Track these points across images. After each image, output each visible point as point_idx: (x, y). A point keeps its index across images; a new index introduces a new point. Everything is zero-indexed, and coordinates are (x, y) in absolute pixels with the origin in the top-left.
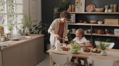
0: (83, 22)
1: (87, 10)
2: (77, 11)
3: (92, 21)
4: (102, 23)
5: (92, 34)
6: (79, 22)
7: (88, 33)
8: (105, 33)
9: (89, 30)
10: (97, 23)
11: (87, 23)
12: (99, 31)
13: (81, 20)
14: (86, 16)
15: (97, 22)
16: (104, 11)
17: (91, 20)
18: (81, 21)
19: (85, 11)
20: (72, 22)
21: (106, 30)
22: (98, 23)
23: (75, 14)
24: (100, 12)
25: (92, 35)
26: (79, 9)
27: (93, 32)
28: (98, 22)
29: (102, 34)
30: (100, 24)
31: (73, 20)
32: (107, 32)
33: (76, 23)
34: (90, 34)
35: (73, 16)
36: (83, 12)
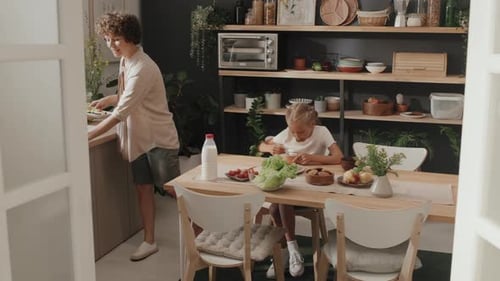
0: (308, 66)
1: (324, 18)
2: (286, 22)
3: (343, 64)
4: (384, 68)
5: (342, 115)
6: (293, 67)
7: (327, 109)
8: (395, 110)
9: (334, 100)
10: (364, 70)
11: (323, 70)
12: (372, 102)
13: (300, 58)
14: (322, 41)
15: (365, 64)
16: (391, 22)
17: (342, 58)
18: (300, 62)
19: (318, 21)
20: (266, 68)
21: (399, 98)
22: (368, 72)
23: (276, 35)
24: (376, 25)
25: (346, 117)
26: (292, 12)
27: (349, 105)
28: (368, 68)
29: (384, 114)
30: (374, 72)
31: (269, 60)
32: (402, 107)
33: (281, 68)
34: (336, 115)
35: (270, 42)
36: (307, 24)
